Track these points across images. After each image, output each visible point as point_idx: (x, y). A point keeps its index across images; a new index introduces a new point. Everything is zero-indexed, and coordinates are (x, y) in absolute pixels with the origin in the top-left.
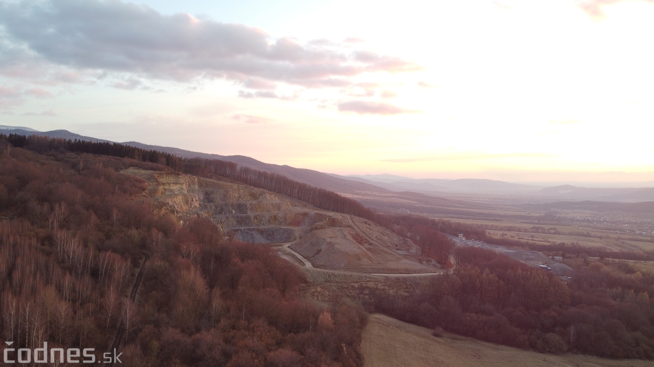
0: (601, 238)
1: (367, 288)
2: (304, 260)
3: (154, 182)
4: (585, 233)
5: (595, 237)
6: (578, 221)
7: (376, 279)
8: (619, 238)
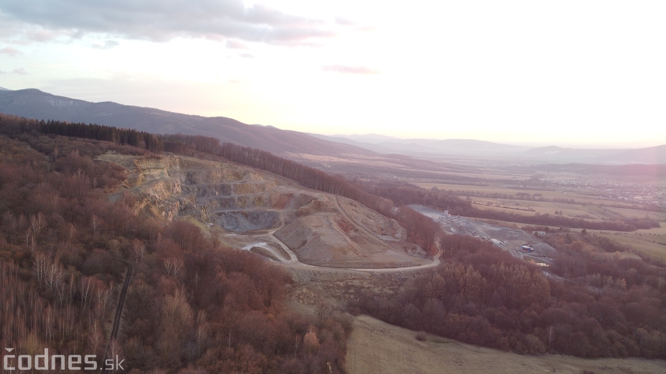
0: (584, 204)
1: (352, 286)
2: (289, 252)
3: (134, 169)
4: (569, 199)
5: (578, 203)
6: (563, 185)
7: (361, 276)
8: (602, 205)
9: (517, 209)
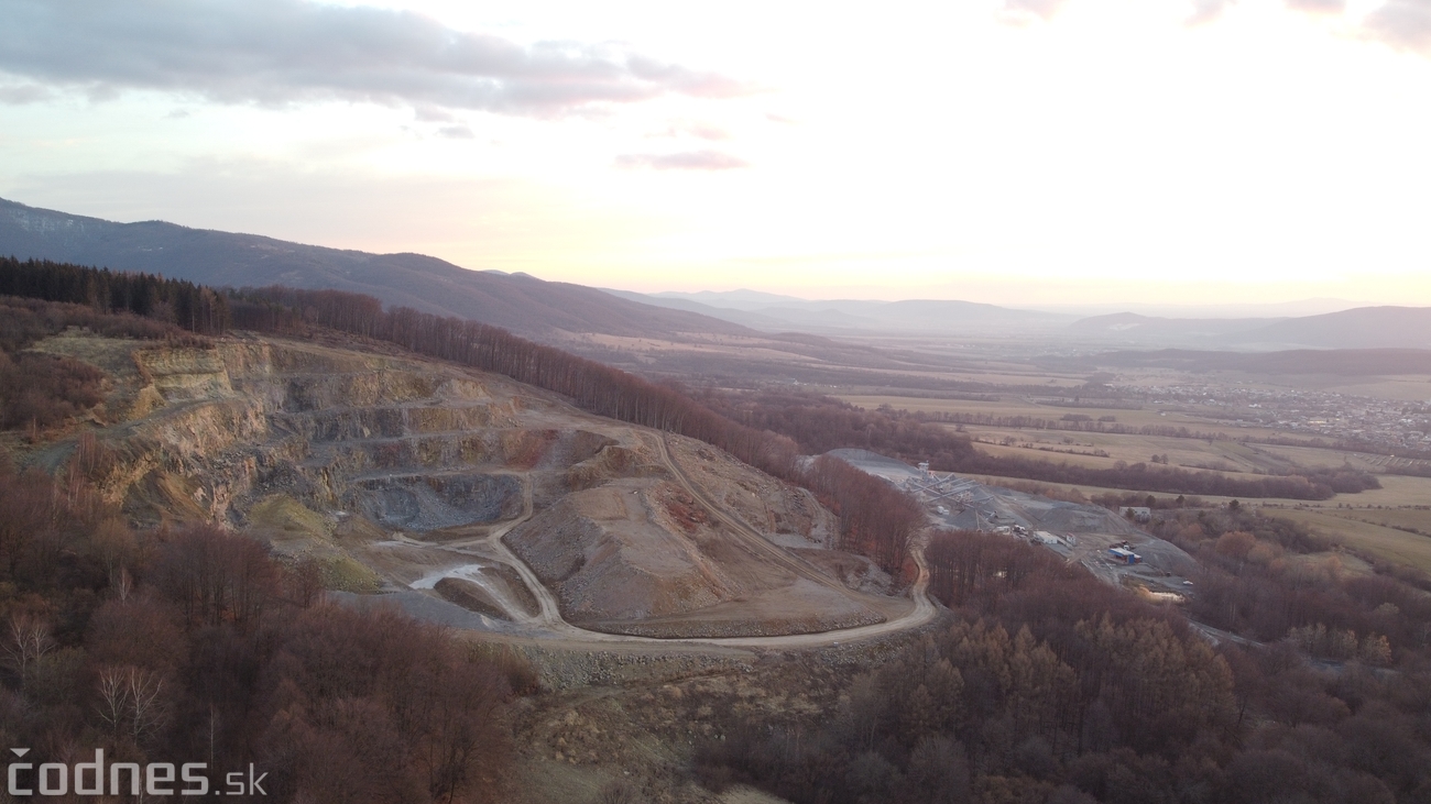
0: (1209, 439)
2: (539, 590)
4: (1177, 427)
5: (1197, 437)
6: (1156, 396)
8: (1247, 440)
9: (1071, 452)
